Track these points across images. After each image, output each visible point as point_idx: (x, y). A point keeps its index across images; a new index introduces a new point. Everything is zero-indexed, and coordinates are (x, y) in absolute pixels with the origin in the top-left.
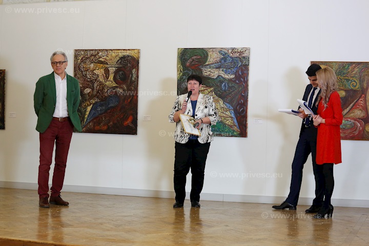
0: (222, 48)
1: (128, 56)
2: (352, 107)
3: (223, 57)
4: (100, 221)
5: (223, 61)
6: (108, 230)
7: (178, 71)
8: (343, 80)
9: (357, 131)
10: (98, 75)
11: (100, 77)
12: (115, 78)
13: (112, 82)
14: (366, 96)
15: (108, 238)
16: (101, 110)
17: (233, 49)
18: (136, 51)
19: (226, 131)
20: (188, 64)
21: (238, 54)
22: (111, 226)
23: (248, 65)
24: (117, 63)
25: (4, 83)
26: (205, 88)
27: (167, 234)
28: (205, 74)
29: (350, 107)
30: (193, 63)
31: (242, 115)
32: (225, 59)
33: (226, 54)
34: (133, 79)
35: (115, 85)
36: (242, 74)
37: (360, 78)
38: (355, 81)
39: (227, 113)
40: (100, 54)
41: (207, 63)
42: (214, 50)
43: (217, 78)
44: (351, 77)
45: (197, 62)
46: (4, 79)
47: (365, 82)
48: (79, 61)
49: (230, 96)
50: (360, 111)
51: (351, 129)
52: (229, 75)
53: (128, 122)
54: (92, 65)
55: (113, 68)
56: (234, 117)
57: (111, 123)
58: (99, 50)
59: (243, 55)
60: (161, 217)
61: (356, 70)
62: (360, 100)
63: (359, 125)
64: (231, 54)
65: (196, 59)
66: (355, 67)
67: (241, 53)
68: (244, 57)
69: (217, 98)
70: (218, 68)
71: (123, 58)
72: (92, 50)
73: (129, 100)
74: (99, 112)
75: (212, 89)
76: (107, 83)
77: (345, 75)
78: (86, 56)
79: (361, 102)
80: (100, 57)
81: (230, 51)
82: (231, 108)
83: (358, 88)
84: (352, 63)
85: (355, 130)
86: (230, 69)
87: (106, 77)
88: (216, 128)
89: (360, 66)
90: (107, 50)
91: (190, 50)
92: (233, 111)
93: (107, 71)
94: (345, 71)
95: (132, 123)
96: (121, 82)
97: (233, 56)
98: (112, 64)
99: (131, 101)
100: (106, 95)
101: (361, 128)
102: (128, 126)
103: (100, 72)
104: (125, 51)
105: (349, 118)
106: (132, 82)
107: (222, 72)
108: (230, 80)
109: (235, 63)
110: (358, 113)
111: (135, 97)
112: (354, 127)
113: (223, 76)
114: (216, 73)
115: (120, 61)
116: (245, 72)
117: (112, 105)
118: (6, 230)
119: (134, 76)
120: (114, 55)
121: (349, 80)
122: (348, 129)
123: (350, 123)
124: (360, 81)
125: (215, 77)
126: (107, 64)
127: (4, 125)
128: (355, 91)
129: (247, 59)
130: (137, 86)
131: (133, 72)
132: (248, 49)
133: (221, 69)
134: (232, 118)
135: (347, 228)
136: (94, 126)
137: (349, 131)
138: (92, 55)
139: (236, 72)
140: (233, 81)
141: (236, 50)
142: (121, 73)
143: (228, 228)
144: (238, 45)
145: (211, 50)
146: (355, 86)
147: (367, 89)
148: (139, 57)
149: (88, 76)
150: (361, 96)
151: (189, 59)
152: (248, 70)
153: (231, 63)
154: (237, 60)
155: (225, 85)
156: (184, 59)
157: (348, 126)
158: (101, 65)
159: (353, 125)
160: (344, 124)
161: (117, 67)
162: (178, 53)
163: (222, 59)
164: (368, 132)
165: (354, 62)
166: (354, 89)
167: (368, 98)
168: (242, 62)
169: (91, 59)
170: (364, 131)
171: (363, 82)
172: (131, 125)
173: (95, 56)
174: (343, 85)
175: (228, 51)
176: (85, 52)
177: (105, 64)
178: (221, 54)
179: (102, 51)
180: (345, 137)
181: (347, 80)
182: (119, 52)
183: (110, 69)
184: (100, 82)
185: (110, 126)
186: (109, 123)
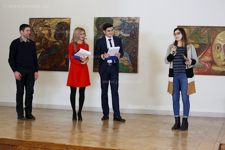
0: (122, 17)
1: (63, 22)
2: (203, 54)
3: (122, 23)
4: (46, 125)
6: (52, 131)
7: (94, 31)
8: (198, 38)
9: (206, 69)
10: (44, 34)
11: (45, 35)
12: (55, 36)
13: (53, 38)
14: (212, 48)
16: (46, 56)
17: (129, 18)
18: (68, 19)
19: (124, 69)
20: (100, 27)
21: (132, 21)
22: (53, 129)
23: (138, 28)
24: (56, 26)
29: (202, 55)
31: (135, 59)
32: (124, 24)
33: (124, 21)
34: (66, 37)
35: (55, 40)
36: (135, 34)
37: (208, 36)
38: (205, 38)
39: (125, 58)
40: (46, 21)
42: (117, 18)
43: (119, 36)
44: (203, 36)
47: (212, 39)
48: (32, 25)
49: (127, 48)
50: (208, 57)
51: (202, 68)
52: (126, 34)
53: (63, 63)
54: (40, 28)
55: (54, 30)
56: (129, 60)
57: (53, 64)
58: (45, 18)
59: (135, 22)
61: (206, 31)
62: (208, 50)
63: (208, 66)
64: (128, 21)
66: (205, 29)
67: (134, 20)
68: (136, 23)
70: (120, 30)
71: (60, 23)
72: (40, 18)
73: (64, 50)
74: (45, 57)
76: (50, 39)
77: (199, 35)
78: (37, 22)
79: (209, 51)
80: (45, 23)
81: (127, 19)
82: (128, 55)
83: (207, 43)
84: (203, 27)
85: (205, 69)
86: (127, 30)
87: (49, 35)
89: (208, 29)
90: (50, 19)
91: (102, 19)
92: (129, 57)
94: (199, 32)
96: (59, 38)
97: (129, 23)
98: (53, 27)
100: (49, 46)
101: (209, 68)
102: (63, 66)
103: (45, 32)
104: (61, 19)
105: (201, 61)
106: (65, 39)
107: (122, 32)
108: (127, 37)
109: (130, 26)
110: (207, 58)
111: (67, 48)
112: (204, 67)
113: (123, 35)
114: (118, 33)
115: (58, 25)
116: (136, 32)
117: (53, 53)
119: (67, 35)
120: (54, 21)
121: (202, 38)
122: (201, 68)
123: (202, 64)
124: (208, 38)
125: (117, 36)
126: (50, 27)
128: (205, 44)
129: (138, 24)
130: (69, 41)
131: (66, 32)
132: (138, 18)
133: (121, 31)
134: (128, 61)
135: (200, 130)
136: (42, 66)
138: (40, 22)
139: (131, 32)
140: (129, 38)
141: (131, 19)
142: (58, 33)
143: (126, 130)
144: (132, 15)
145: (115, 18)
146: (205, 41)
147: (213, 43)
148: (70, 23)
149: (38, 35)
150: (209, 47)
151: (101, 24)
152: (138, 31)
153: (128, 27)
154: (131, 25)
155: (124, 41)
156: (98, 24)
157: (201, 66)
158: (46, 28)
159: (204, 66)
160: (198, 65)
161: (56, 29)
162: (95, 20)
163: (122, 24)
164: (213, 70)
165: (205, 27)
166: (205, 43)
167: (213, 49)
168: (134, 26)
169: (40, 24)
170: (210, 70)
171: (210, 39)
172: (65, 65)
173: (42, 22)
174: (197, 41)
175: (126, 19)
176: (36, 20)
177: (49, 27)
178: (122, 21)
179: (47, 19)
180: (198, 73)
181: (201, 38)
182: (57, 19)
183: (51, 30)
184: (45, 39)
185: (52, 66)
186: (51, 64)
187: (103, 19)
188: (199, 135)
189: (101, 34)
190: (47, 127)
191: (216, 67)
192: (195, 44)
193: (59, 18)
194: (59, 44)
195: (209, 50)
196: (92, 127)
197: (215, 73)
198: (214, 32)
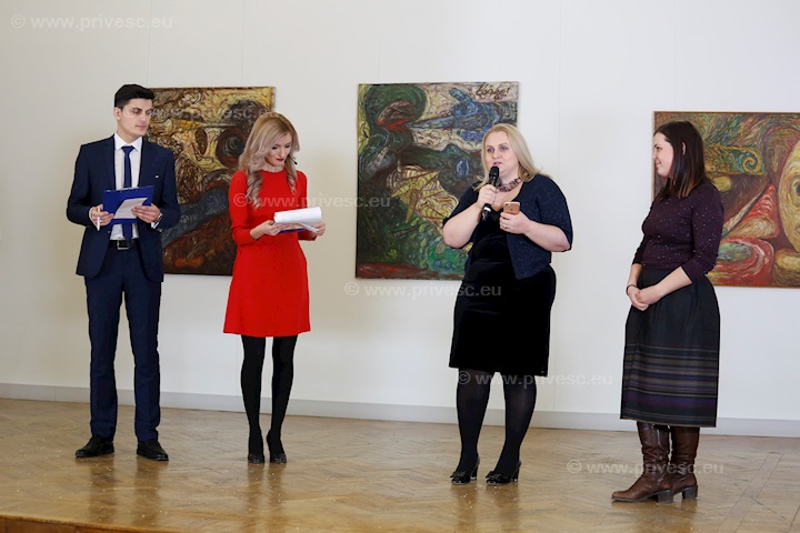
0: (455, 84)
1: (249, 103)
2: (747, 213)
3: (458, 102)
5: (458, 112)
6: (199, 491)
7: (359, 134)
8: (727, 153)
9: (758, 266)
10: (181, 145)
11: (186, 148)
12: (219, 152)
13: (212, 159)
14: (777, 188)
15: (198, 509)
16: (188, 223)
17: (481, 85)
18: (266, 92)
20: (381, 119)
21: (493, 96)
23: (515, 120)
24: (223, 118)
26: (419, 173)
27: (330, 498)
28: (420, 141)
29: (741, 214)
30: (392, 117)
32: (462, 107)
33: (465, 95)
35: (219, 166)
37: (765, 148)
38: (753, 156)
40: (187, 97)
41: (423, 117)
42: (439, 87)
43: (445, 150)
44: (744, 146)
45: (401, 113)
47: (776, 157)
50: (765, 223)
51: (744, 262)
52: (473, 143)
54: (169, 124)
55: (216, 129)
57: (212, 251)
58: (185, 89)
59: (504, 99)
62: (765, 196)
63: (763, 253)
64: (477, 97)
65: (400, 108)
66: (752, 124)
67: (499, 93)
68: (505, 104)
69: (446, 193)
70: (449, 127)
71: (237, 107)
72: (168, 89)
74: (185, 227)
75: (434, 174)
76: (203, 163)
77: (730, 143)
79: (767, 202)
80: (186, 106)
81: (474, 90)
83: (761, 171)
84: (745, 115)
85: (754, 265)
86: (474, 129)
87: (200, 148)
88: (444, 261)
89: (764, 122)
90: (200, 90)
91: (386, 89)
93: (201, 136)
94: (730, 134)
96: (233, 160)
97: (481, 101)
98: (213, 120)
100: (200, 188)
101: (767, 261)
103: (186, 138)
104: (242, 91)
105: (740, 238)
107: (457, 137)
108: (476, 155)
109: (485, 115)
110: (761, 227)
112: (751, 258)
113: (459, 145)
114: (444, 138)
117: (212, 211)
120: (216, 100)
121: (740, 153)
122: (738, 262)
123: (742, 248)
124: (764, 154)
125: (441, 149)
126: (201, 120)
128: (753, 177)
129: (513, 107)
132: (513, 86)
133: (455, 130)
135: (736, 484)
136: (174, 258)
137: (741, 266)
138: (168, 101)
141: (488, 88)
142: (232, 139)
144: (493, 76)
145: (433, 87)
146: (753, 167)
147: (780, 172)
150: (767, 188)
151: (383, 109)
153: (477, 116)
154: (490, 110)
155: (463, 166)
156: (372, 108)
157: (738, 255)
158: (189, 123)
159: (749, 253)
160: (729, 252)
161: (223, 127)
162: (360, 95)
163: (456, 107)
164: (782, 269)
165: (751, 114)
166: (751, 172)
167: (782, 192)
168: (500, 113)
169: (167, 110)
170: (773, 267)
171: (770, 157)
173: (175, 103)
174: (726, 164)
175: (470, 90)
177: (198, 120)
178: (455, 96)
179: (190, 90)
180: (731, 280)
181: (736, 153)
182: (228, 92)
183: (207, 131)
184: (186, 161)
185: (210, 259)
186: (207, 251)
187: (388, 88)
188: (732, 505)
189: (382, 144)
191: (791, 258)
192: (717, 177)
193: (233, 89)
195: (767, 198)
197: (790, 280)
198: (786, 132)
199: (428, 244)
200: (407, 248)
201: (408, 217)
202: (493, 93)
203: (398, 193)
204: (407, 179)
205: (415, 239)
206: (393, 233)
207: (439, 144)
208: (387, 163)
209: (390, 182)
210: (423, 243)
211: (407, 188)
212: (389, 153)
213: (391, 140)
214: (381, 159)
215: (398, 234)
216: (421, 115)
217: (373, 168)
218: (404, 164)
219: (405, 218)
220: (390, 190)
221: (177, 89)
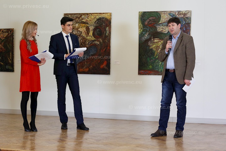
0: (171, 11)
1: (103, 18)
7: (139, 28)
10: (81, 32)
11: (83, 33)
12: (93, 34)
13: (91, 36)
17: (179, 12)
18: (108, 14)
20: (146, 23)
21: (183, 15)
23: (190, 23)
24: (95, 23)
25: (13, 38)
26: (159, 41)
28: (159, 30)
30: (150, 22)
33: (174, 15)
34: (107, 34)
35: (93, 39)
36: (186, 30)
40: (83, 16)
41: (160, 22)
42: (165, 13)
45: (153, 21)
46: (13, 36)
53: (104, 65)
54: (77, 25)
55: (92, 27)
57: (91, 66)
58: (82, 14)
59: (187, 16)
60: (129, 134)
64: (178, 16)
65: (152, 19)
67: (185, 14)
68: (187, 18)
71: (99, 19)
72: (77, 14)
73: (104, 50)
76: (88, 38)
80: (83, 19)
81: (177, 13)
87: (87, 33)
90: (87, 14)
91: (148, 13)
93: (88, 29)
95: (106, 66)
96: (98, 37)
97: (179, 17)
98: (92, 24)
99: (105, 50)
100: (87, 46)
102: (103, 69)
103: (83, 30)
104: (101, 14)
106: (106, 37)
111: (108, 48)
114: (167, 29)
115: (97, 21)
116: (188, 28)
117: (92, 53)
118: (17, 145)
119: (108, 32)
120: (92, 17)
125: (166, 33)
126: (88, 24)
127: (13, 68)
129: (189, 19)
130: (110, 40)
131: (107, 30)
132: (190, 12)
136: (79, 69)
138: (77, 18)
141: (181, 13)
142: (98, 30)
144: (183, 9)
145: (163, 12)
148: (111, 19)
149: (74, 33)
151: (147, 20)
152: (190, 27)
154: (182, 20)
156: (143, 19)
158: (84, 25)
161: (95, 26)
162: (139, 15)
168: (185, 21)
169: (76, 20)
172: (106, 68)
173: (79, 18)
175: (175, 13)
176: (72, 15)
177: (86, 24)
178: (171, 15)
179: (84, 14)
182: (96, 14)
183: (90, 27)
184: (83, 37)
185: (91, 69)
186: (90, 66)
189: (147, 31)
190: (86, 139)
193: (98, 13)
194: (98, 43)
196: (137, 139)
199: (162, 64)
200: (155, 65)
201: (155, 55)
202: (183, 14)
203: (152, 47)
204: (155, 43)
205: (158, 62)
206: (150, 60)
207: (165, 31)
208: (148, 37)
209: (149, 43)
210: (160, 63)
211: (155, 45)
212: (149, 34)
213: (150, 30)
214: (146, 36)
215: (152, 60)
216: (159, 22)
217: (144, 39)
218: (154, 38)
219: (154, 55)
220: (149, 46)
221: (79, 14)
